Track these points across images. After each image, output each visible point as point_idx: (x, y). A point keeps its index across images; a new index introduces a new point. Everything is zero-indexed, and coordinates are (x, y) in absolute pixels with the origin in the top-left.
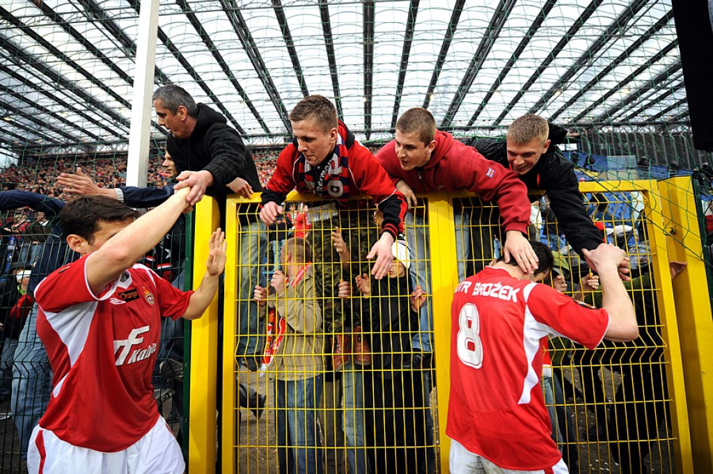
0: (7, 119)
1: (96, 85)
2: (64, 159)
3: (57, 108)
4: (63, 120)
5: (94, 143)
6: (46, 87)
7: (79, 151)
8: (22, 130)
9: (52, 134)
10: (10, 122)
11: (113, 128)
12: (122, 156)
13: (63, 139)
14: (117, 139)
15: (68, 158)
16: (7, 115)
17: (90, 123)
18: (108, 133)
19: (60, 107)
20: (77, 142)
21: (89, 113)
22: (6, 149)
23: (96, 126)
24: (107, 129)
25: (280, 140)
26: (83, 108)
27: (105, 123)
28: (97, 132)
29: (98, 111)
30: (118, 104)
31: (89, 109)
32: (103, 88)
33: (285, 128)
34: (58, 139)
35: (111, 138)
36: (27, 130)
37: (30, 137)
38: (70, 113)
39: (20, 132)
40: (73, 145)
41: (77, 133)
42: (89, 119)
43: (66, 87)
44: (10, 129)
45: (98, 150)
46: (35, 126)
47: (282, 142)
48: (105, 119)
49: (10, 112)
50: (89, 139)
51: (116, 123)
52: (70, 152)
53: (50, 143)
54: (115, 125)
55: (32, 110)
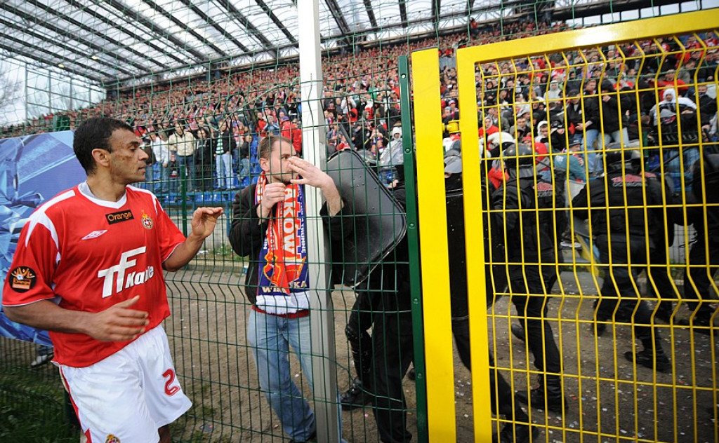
0: (94, 57)
1: (158, 12)
2: (140, 89)
3: (129, 41)
4: (136, 53)
5: (162, 72)
6: (119, 22)
7: (151, 81)
8: (106, 66)
9: (128, 68)
10: (97, 61)
11: (176, 54)
12: (185, 81)
13: (137, 71)
14: (180, 65)
15: (143, 88)
16: (94, 54)
17: (157, 51)
18: (172, 60)
19: (132, 40)
20: (149, 72)
21: (155, 42)
22: (96, 85)
23: (161, 54)
24: (171, 56)
25: (332, 43)
26: (150, 38)
27: (169, 50)
28: (164, 60)
29: (163, 39)
30: (178, 28)
31: (155, 38)
32: (164, 14)
33: (338, 29)
34: (134, 71)
35: (174, 64)
36: (110, 66)
37: (111, 72)
38: (141, 44)
39: (104, 69)
40: (145, 75)
41: (146, 64)
42: (156, 48)
43: (135, 19)
44: (98, 66)
45: (165, 78)
46: (115, 62)
47: (335, 46)
48: (169, 46)
49: (96, 51)
50: (157, 68)
51: (178, 49)
52: (143, 83)
53: (127, 76)
54: (178, 50)
55: (112, 46)
